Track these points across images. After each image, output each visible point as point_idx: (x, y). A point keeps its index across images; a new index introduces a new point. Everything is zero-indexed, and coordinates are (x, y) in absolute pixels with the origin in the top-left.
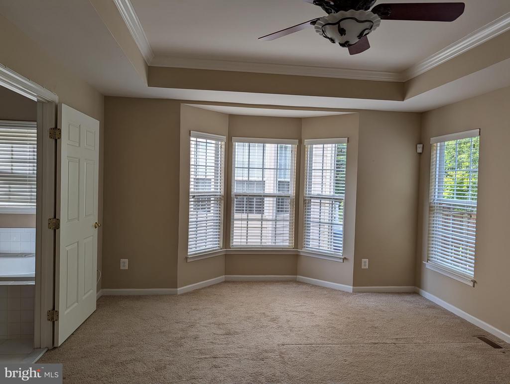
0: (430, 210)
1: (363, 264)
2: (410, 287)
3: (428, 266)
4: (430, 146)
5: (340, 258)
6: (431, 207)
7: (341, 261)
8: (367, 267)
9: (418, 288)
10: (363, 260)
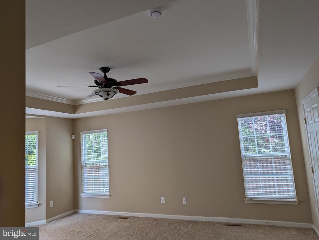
0: (82, 168)
1: (50, 204)
2: (72, 211)
3: (83, 196)
4: (80, 136)
5: (36, 205)
6: (82, 166)
7: (37, 206)
8: (53, 206)
9: (76, 210)
10: (51, 202)
